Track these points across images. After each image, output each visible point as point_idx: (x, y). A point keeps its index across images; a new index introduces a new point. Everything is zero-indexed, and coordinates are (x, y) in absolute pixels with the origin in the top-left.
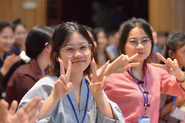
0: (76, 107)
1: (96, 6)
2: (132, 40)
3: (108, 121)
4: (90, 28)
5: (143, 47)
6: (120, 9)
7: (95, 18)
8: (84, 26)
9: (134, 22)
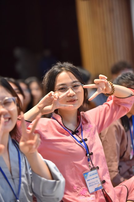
0: (8, 175)
1: (18, 52)
2: (61, 87)
3: (47, 182)
4: (12, 80)
5: (74, 93)
6: (47, 53)
7: (19, 67)
8: (6, 78)
9: (60, 67)
